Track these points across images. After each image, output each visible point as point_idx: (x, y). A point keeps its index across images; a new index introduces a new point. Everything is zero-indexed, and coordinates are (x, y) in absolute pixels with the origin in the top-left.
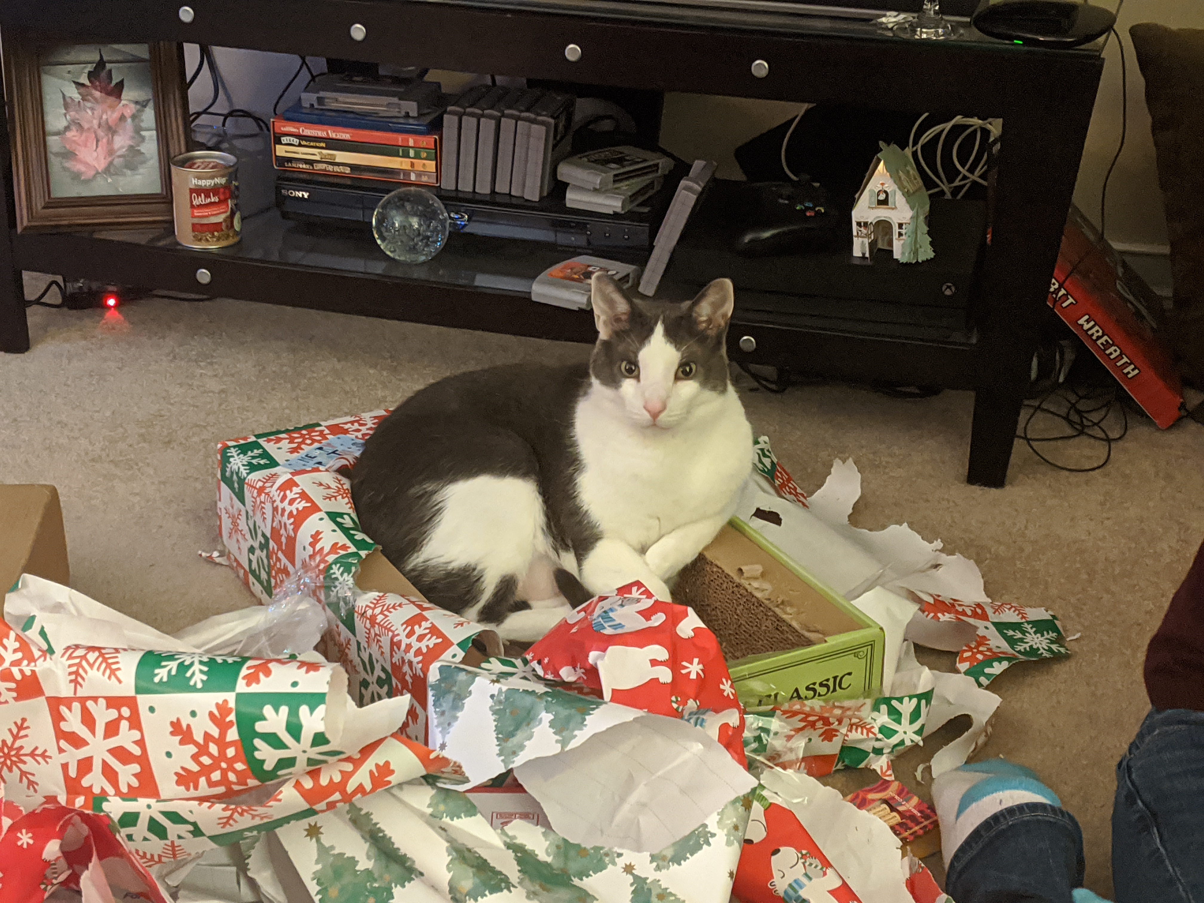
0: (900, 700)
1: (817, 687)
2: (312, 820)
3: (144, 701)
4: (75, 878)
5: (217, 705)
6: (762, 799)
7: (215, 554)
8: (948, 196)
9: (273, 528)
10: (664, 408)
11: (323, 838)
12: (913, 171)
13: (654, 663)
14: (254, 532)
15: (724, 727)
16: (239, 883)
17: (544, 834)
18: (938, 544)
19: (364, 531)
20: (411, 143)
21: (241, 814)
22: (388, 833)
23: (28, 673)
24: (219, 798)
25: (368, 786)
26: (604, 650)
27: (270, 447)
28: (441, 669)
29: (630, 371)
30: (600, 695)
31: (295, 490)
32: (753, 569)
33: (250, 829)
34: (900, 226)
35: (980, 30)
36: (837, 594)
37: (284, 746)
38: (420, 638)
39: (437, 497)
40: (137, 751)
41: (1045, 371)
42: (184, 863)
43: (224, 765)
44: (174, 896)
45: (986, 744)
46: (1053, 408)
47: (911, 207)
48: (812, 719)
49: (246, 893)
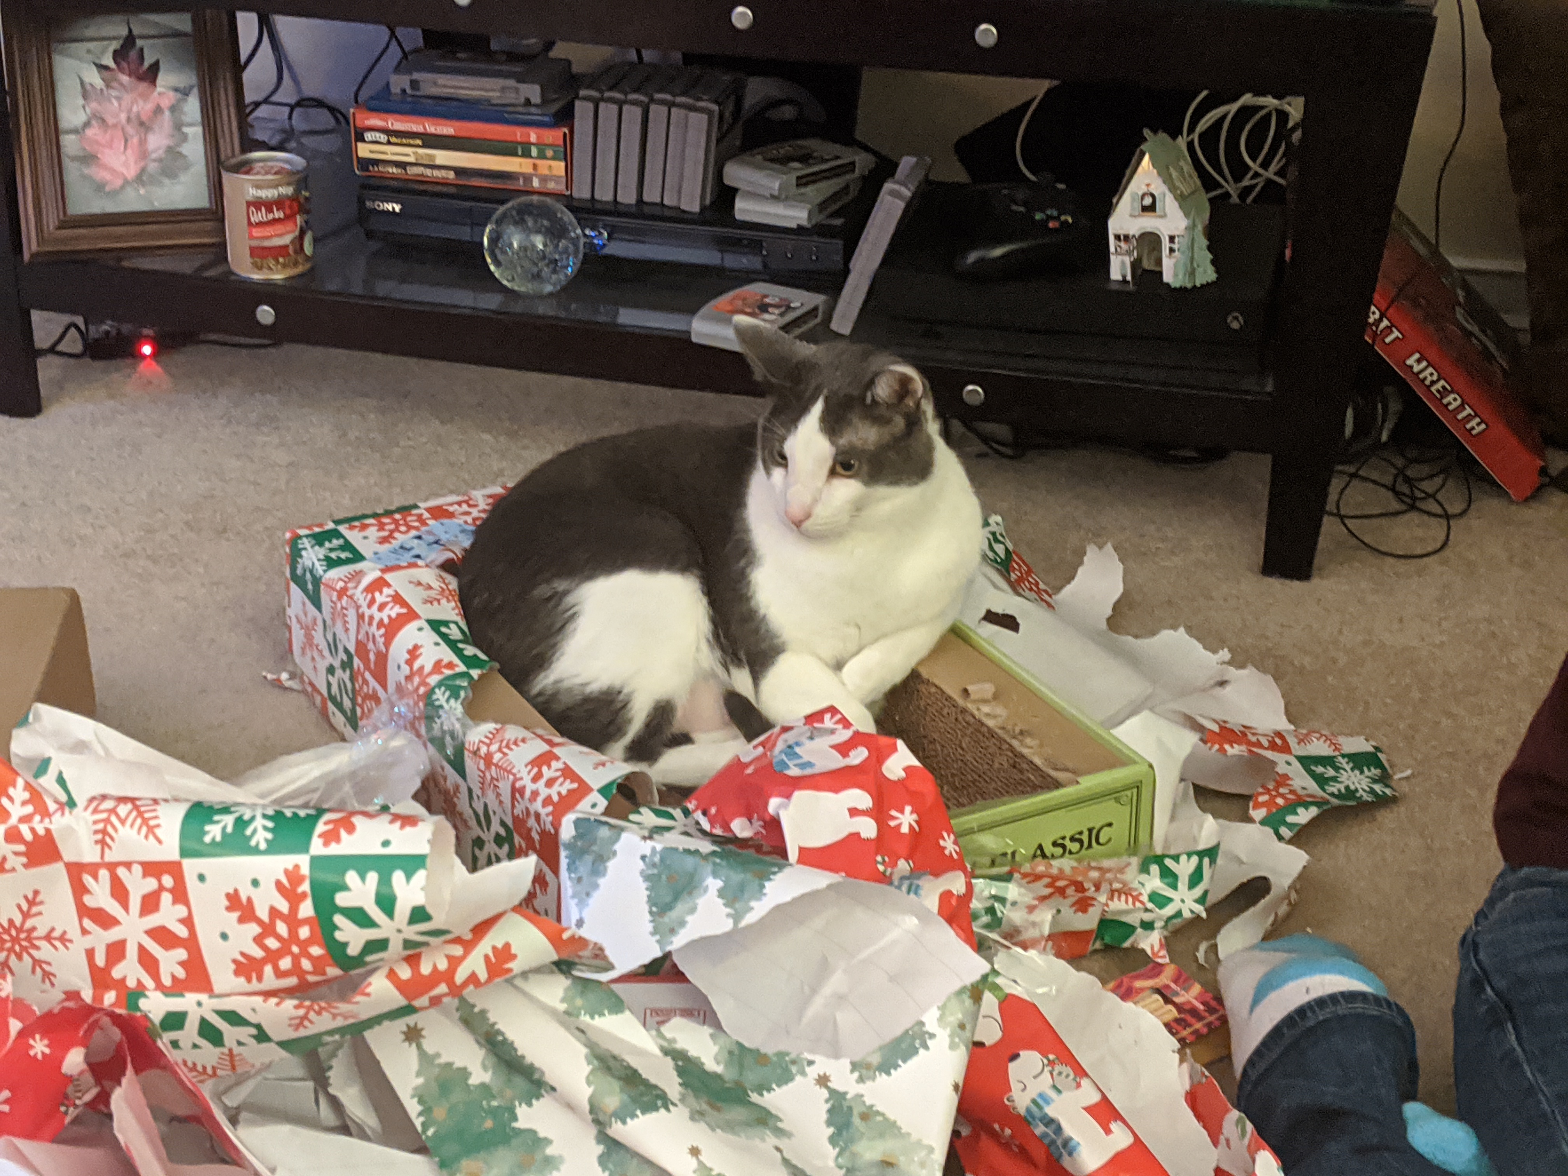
0: (1176, 858)
1: (1067, 842)
2: (410, 1020)
3: (191, 867)
4: (104, 1098)
5: (286, 872)
6: (995, 988)
7: (284, 676)
8: (1235, 199)
9: (358, 642)
10: (808, 515)
11: (425, 1043)
12: (1187, 167)
13: (854, 812)
14: (333, 646)
15: (946, 896)
16: (317, 1102)
17: (712, 1036)
18: (1225, 654)
20: (533, 138)
21: (319, 1013)
22: (510, 1035)
23: (41, 832)
24: (289, 992)
25: (483, 975)
26: (788, 796)
27: (353, 536)
28: (577, 823)
30: (784, 854)
31: (386, 591)
32: (981, 689)
33: (331, 1032)
34: (1172, 239)
36: (1091, 721)
37: (374, 925)
38: (550, 783)
39: (570, 599)
40: (182, 932)
41: (1363, 426)
42: (246, 1077)
43: (295, 949)
44: (234, 1121)
45: (1288, 916)
46: (1375, 476)
47: (1187, 215)
48: (1061, 884)
49: (326, 1113)
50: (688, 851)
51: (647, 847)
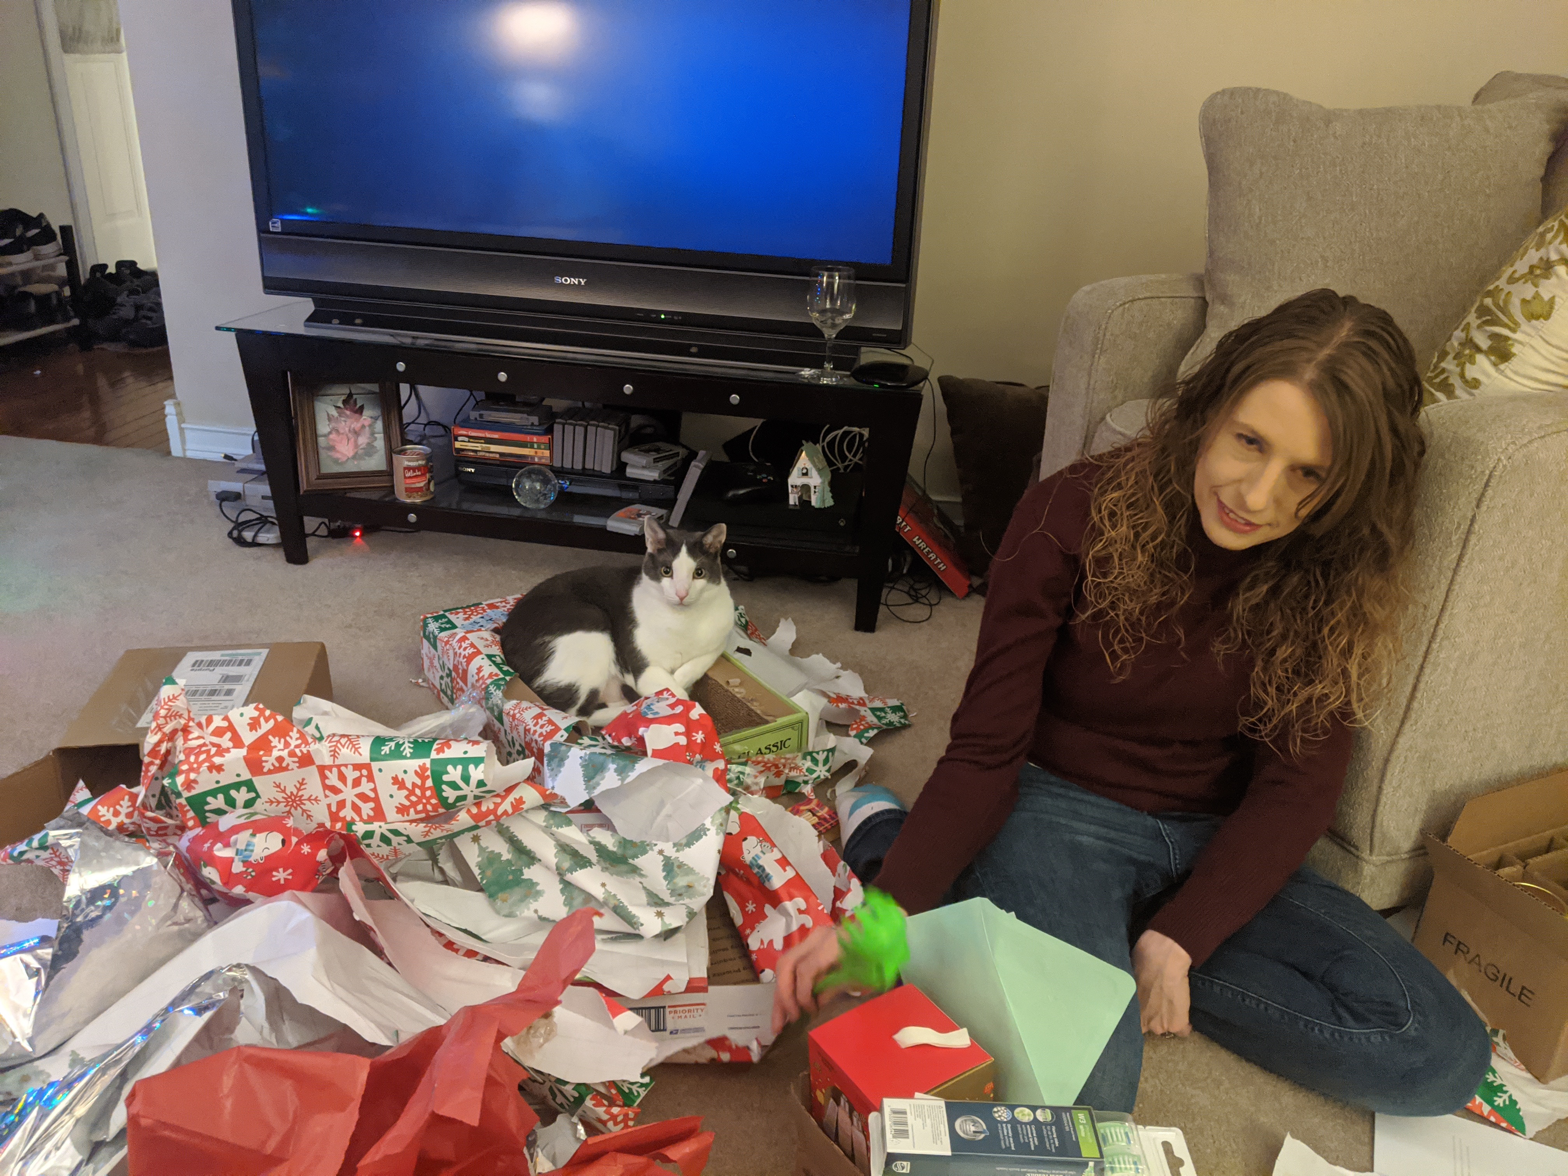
0: (818, 753)
1: (772, 747)
2: (475, 832)
3: (375, 766)
4: (336, 871)
5: (420, 766)
6: (737, 809)
7: (420, 681)
8: (842, 471)
9: (454, 665)
10: (687, 594)
11: (481, 842)
12: (821, 456)
13: (677, 734)
14: (443, 667)
15: (716, 770)
16: (433, 870)
17: (612, 835)
18: (839, 665)
19: (509, 665)
20: (535, 440)
21: (435, 829)
22: (520, 837)
23: (305, 752)
24: (422, 820)
25: (510, 811)
26: (648, 727)
27: (452, 617)
28: (551, 745)
29: (667, 573)
30: (645, 754)
31: (467, 642)
32: (734, 681)
33: (441, 838)
34: (815, 487)
35: (856, 379)
36: (781, 693)
37: (460, 789)
38: (542, 727)
39: (551, 645)
40: (372, 795)
41: (897, 567)
42: (401, 859)
43: (424, 801)
44: (394, 880)
45: (865, 776)
46: (901, 588)
47: (821, 477)
48: (769, 765)
49: (438, 875)
50: (601, 754)
51: (582, 753)
